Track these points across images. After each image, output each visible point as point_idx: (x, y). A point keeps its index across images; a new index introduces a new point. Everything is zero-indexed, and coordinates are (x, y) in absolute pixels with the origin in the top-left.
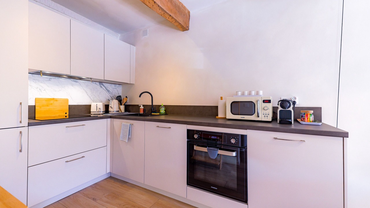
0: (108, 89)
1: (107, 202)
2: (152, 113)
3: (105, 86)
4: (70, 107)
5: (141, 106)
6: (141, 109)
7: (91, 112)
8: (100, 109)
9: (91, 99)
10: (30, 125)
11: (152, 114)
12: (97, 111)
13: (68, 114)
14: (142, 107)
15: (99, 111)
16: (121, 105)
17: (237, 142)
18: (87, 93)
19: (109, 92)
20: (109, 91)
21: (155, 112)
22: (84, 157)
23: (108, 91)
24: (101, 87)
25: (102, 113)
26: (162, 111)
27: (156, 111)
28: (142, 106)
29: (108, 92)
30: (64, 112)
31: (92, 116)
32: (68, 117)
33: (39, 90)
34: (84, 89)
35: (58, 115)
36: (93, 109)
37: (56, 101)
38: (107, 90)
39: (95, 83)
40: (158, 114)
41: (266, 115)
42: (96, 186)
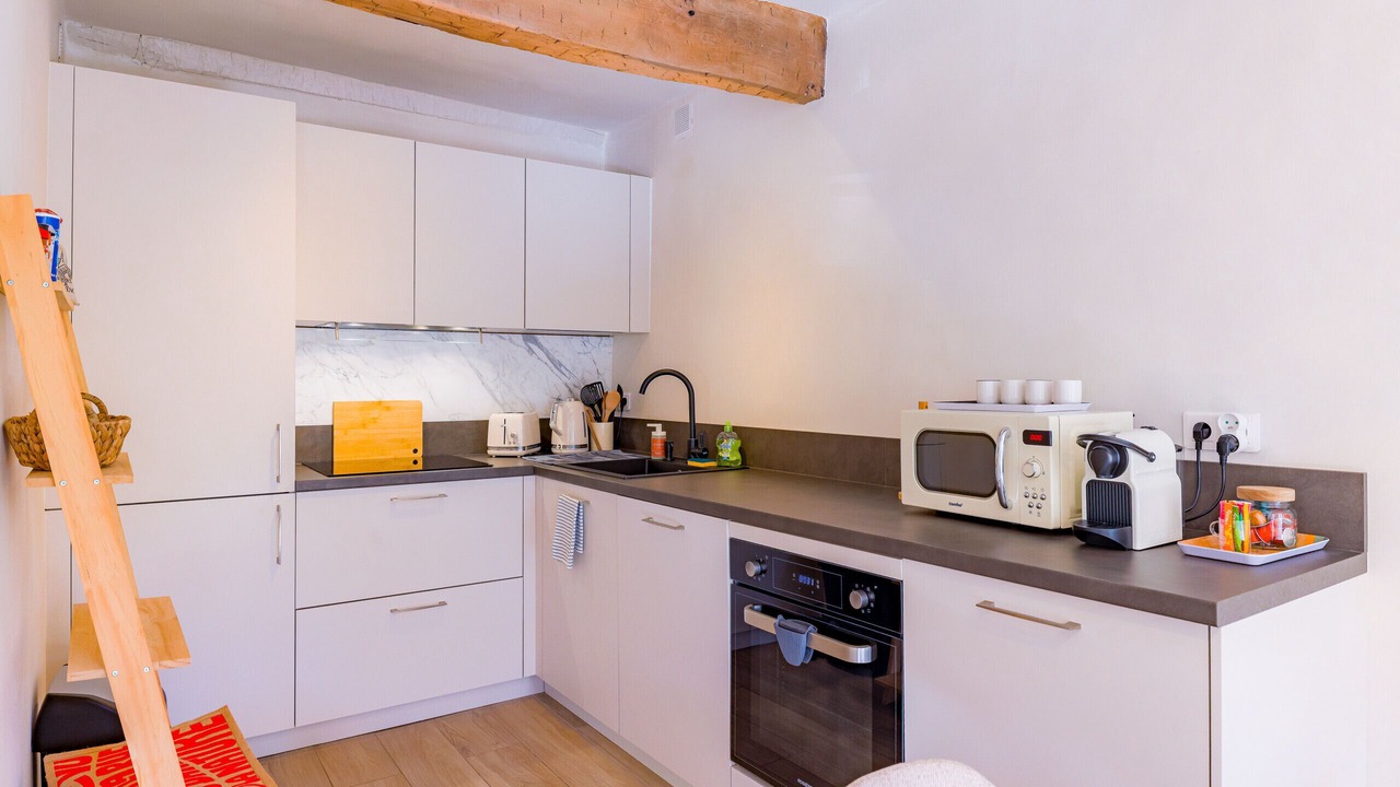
0: (557, 357)
1: (494, 768)
2: (689, 458)
3: (545, 345)
4: (430, 430)
5: (654, 429)
6: (656, 441)
7: (487, 448)
8: (513, 436)
9: (496, 400)
10: (301, 487)
11: (690, 463)
12: (507, 445)
13: (420, 453)
14: (659, 433)
15: (513, 445)
16: (599, 419)
17: (872, 605)
18: (480, 376)
19: (562, 368)
20: (561, 365)
21: (702, 457)
22: (443, 604)
23: (558, 365)
24: (531, 351)
25: (520, 452)
26: (729, 451)
27: (705, 450)
28: (659, 426)
29: (555, 370)
30: (409, 447)
31: (490, 462)
32: (420, 466)
33: (341, 376)
34: (471, 366)
35: (392, 456)
36: (494, 439)
37: (388, 408)
38: (552, 360)
39: (510, 339)
40: (713, 464)
41: (1035, 502)
42: (489, 714)
